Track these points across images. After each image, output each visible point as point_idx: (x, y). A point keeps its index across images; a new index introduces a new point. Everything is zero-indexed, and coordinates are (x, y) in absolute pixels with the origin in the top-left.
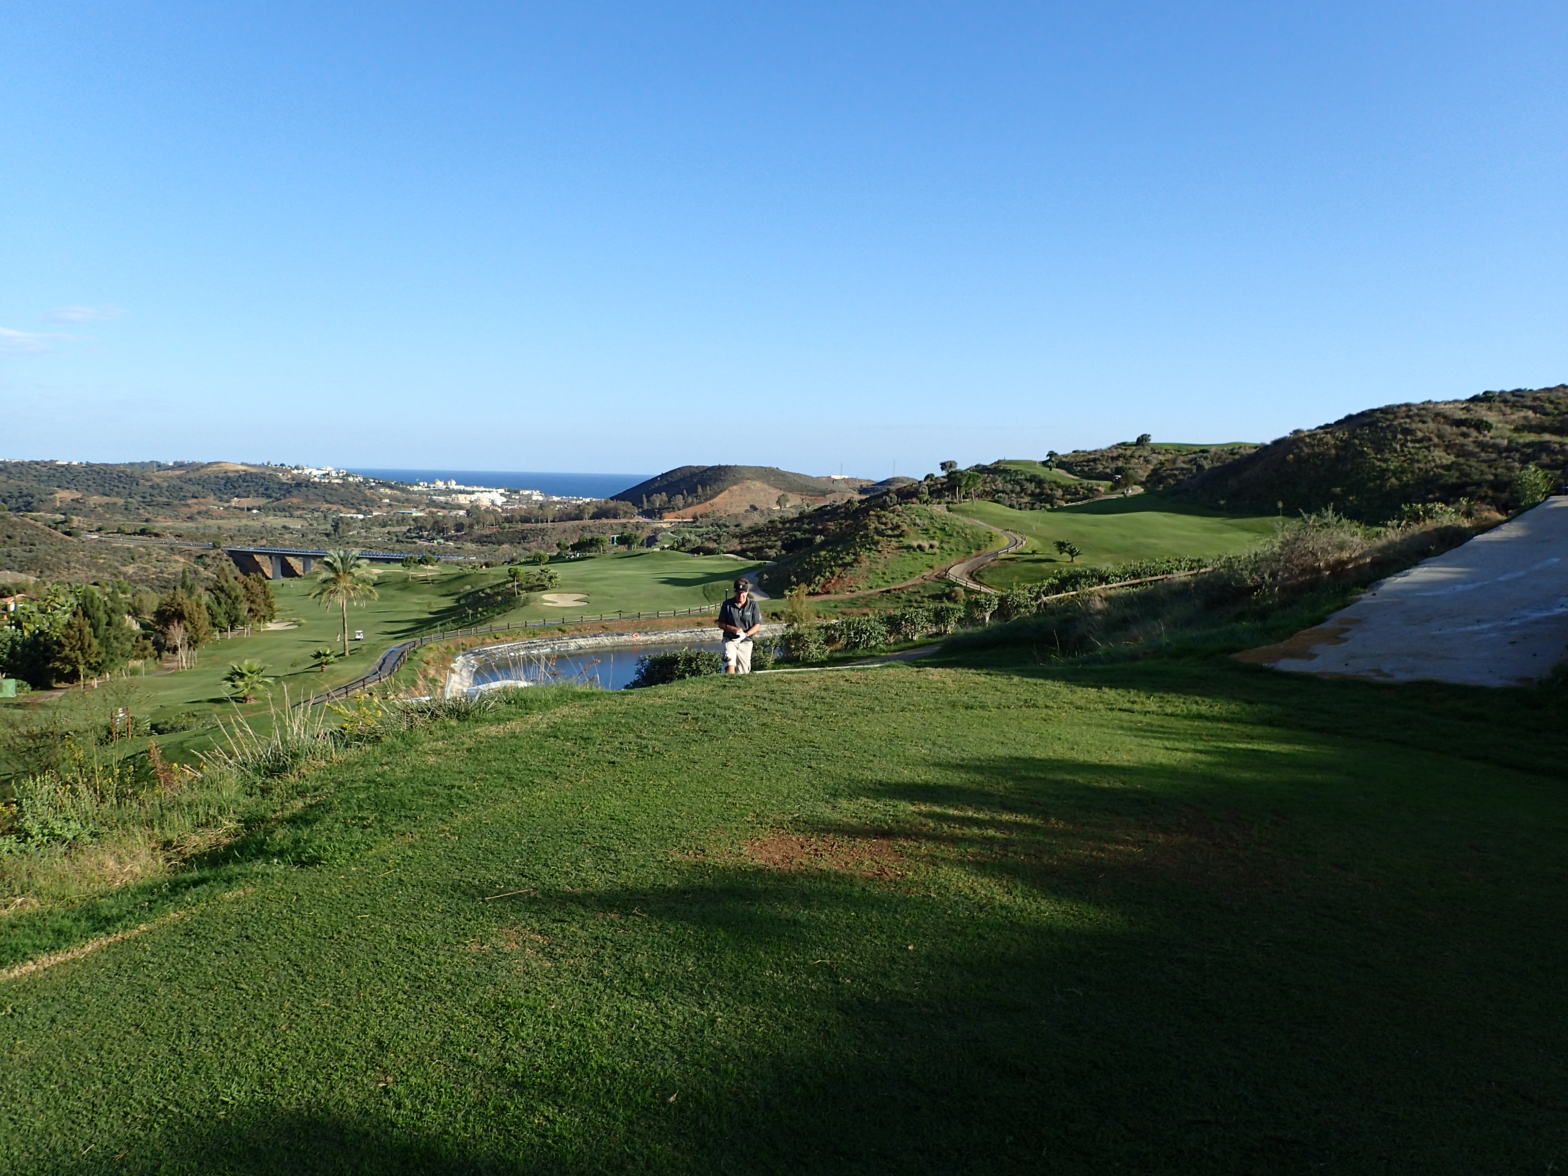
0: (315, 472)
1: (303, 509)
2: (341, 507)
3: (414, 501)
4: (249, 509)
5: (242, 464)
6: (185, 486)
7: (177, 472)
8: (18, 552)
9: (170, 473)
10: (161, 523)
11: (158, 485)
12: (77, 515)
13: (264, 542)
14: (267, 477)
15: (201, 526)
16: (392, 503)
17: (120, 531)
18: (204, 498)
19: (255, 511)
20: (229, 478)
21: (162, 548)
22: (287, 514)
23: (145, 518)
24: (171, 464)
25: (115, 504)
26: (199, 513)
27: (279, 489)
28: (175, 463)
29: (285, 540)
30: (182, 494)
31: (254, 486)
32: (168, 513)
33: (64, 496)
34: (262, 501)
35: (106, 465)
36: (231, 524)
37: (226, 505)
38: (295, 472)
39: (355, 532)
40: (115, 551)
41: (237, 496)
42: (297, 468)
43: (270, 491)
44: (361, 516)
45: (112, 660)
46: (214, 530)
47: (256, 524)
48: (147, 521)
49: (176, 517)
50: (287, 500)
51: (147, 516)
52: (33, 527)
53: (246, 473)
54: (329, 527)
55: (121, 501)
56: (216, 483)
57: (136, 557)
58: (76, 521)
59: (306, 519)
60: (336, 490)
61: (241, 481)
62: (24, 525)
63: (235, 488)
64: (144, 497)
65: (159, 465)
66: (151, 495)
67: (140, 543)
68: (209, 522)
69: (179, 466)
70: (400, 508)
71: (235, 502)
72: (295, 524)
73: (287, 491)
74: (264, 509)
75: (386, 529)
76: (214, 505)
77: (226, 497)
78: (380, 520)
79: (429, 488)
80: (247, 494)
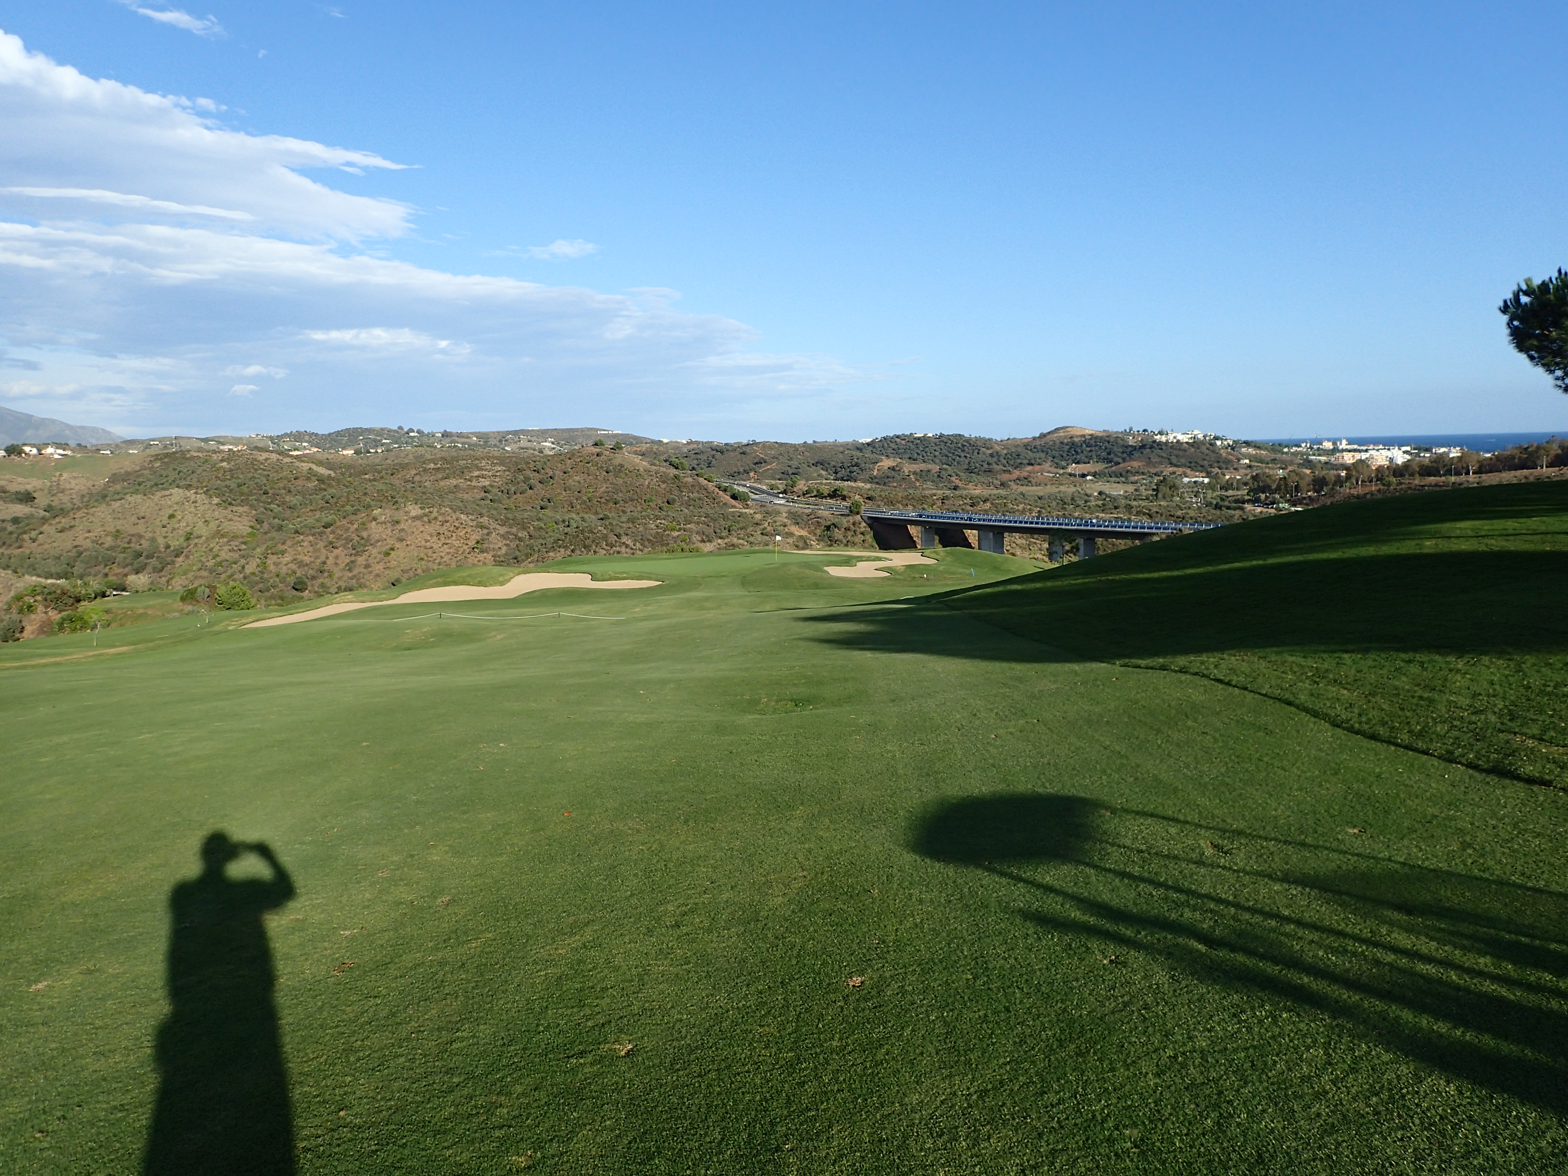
1: (1143, 474)
2: (1188, 471)
3: (1282, 462)
4: (1084, 476)
11: (997, 453)
14: (1112, 440)
16: (1253, 464)
18: (1040, 464)
19: (1089, 478)
20: (1073, 443)
27: (1123, 453)
30: (1019, 461)
31: (1096, 451)
33: (887, 463)
34: (1100, 467)
37: (1062, 471)
38: (1156, 436)
41: (1076, 462)
42: (1162, 433)
43: (1112, 456)
44: (1208, 480)
50: (1127, 464)
55: (935, 468)
56: (1060, 449)
60: (1185, 451)
61: (1084, 446)
63: (1076, 453)
66: (988, 464)
70: (1261, 468)
71: (1073, 468)
72: (1117, 490)
73: (1131, 454)
74: (1099, 475)
75: (1226, 494)
76: (1049, 472)
77: (1064, 463)
78: (1223, 483)
79: (1311, 448)
80: (1087, 460)
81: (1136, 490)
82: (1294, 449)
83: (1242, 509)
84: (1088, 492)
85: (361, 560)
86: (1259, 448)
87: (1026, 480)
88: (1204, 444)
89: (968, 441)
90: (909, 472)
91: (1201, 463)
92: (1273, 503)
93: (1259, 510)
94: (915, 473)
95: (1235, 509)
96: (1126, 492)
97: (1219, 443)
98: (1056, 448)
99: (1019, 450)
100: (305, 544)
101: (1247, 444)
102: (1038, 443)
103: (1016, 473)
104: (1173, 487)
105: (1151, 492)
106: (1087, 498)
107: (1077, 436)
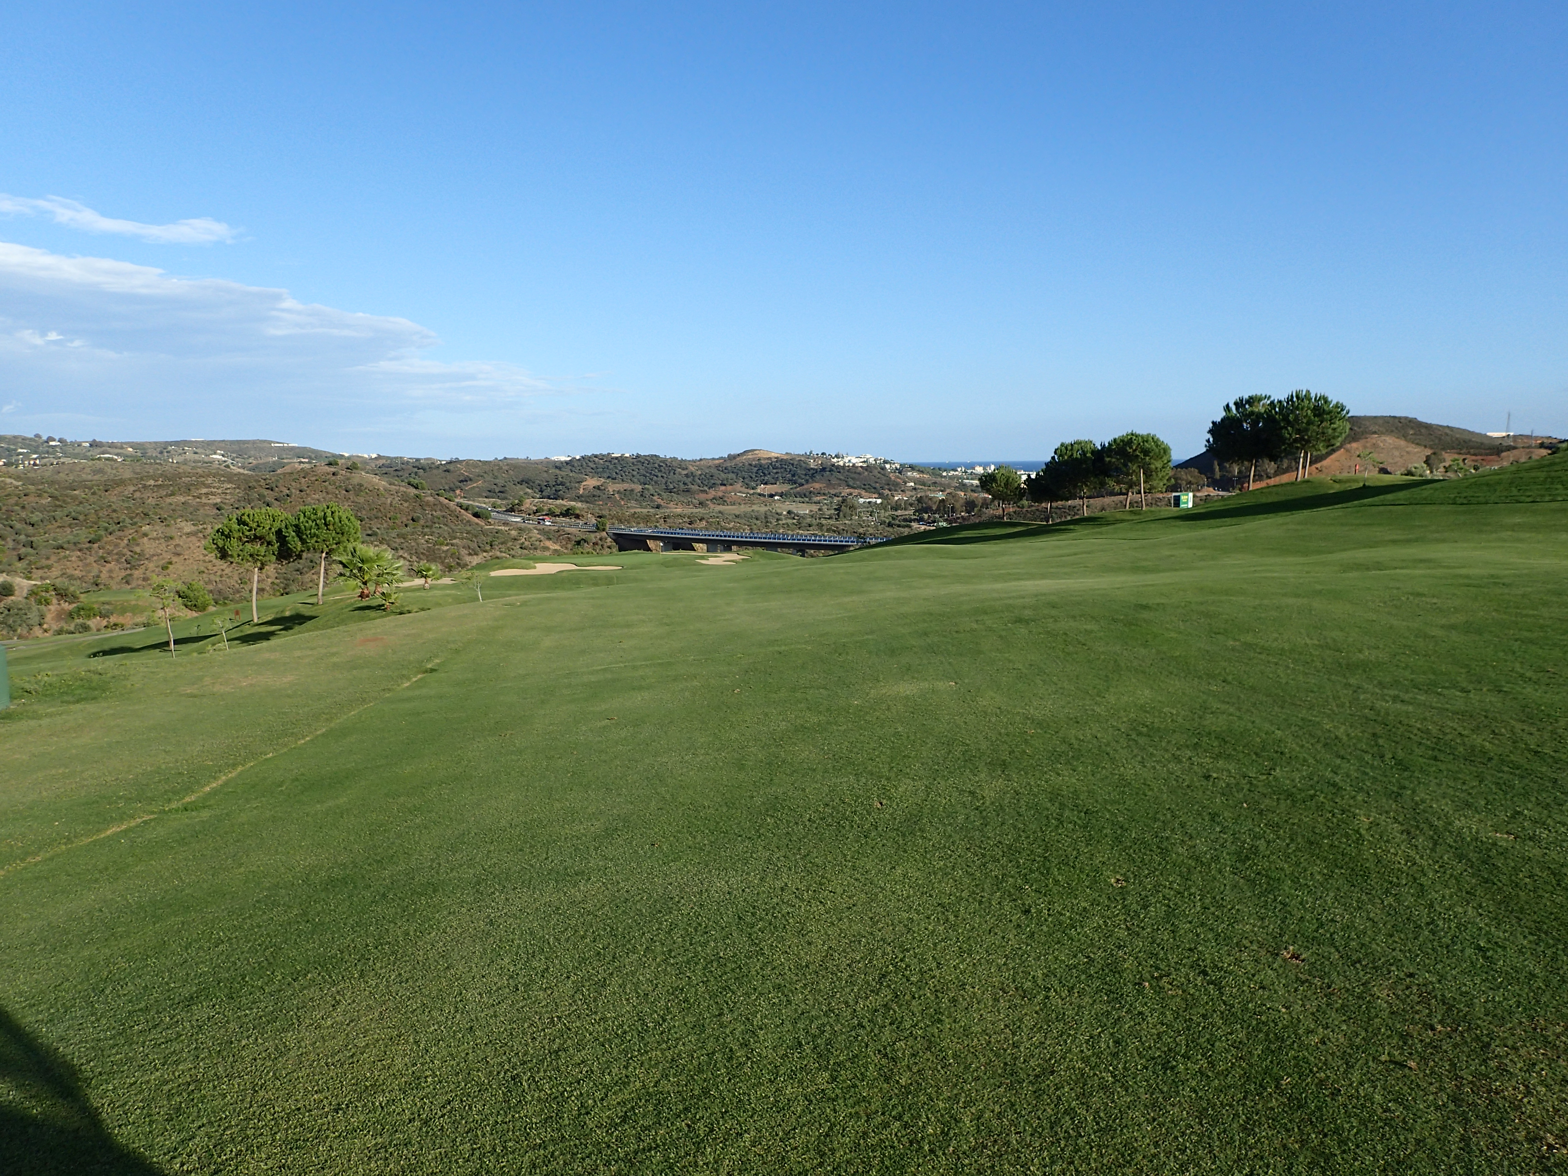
0: (854, 460)
1: (824, 494)
2: (863, 493)
3: (941, 484)
4: (772, 496)
11: (692, 473)
14: (796, 463)
16: (917, 486)
18: (732, 485)
19: (776, 498)
20: (760, 465)
30: (713, 482)
31: (782, 473)
33: (591, 482)
34: (786, 488)
37: (752, 492)
38: (835, 460)
39: (858, 516)
41: (764, 483)
42: (837, 456)
43: (797, 477)
44: (880, 501)
48: (658, 507)
50: (810, 485)
56: (749, 471)
60: (859, 474)
61: (771, 468)
63: (764, 475)
66: (685, 484)
68: (718, 508)
70: (925, 491)
71: (761, 488)
72: (804, 509)
73: (813, 476)
74: (786, 495)
75: (896, 513)
76: (740, 492)
77: (753, 484)
78: (893, 504)
79: (966, 472)
80: (773, 481)
81: (820, 510)
82: (952, 473)
83: (910, 527)
84: (779, 511)
85: (137, 573)
86: (922, 472)
87: (722, 500)
88: (876, 468)
89: (664, 461)
90: (614, 491)
91: (874, 485)
92: (934, 522)
93: (923, 527)
94: (619, 492)
95: (904, 527)
96: (811, 511)
97: (888, 466)
98: (746, 469)
99: (712, 470)
100: (73, 559)
101: (912, 468)
102: (728, 464)
103: (712, 493)
104: (852, 507)
105: (833, 512)
106: (777, 516)
107: (765, 459)
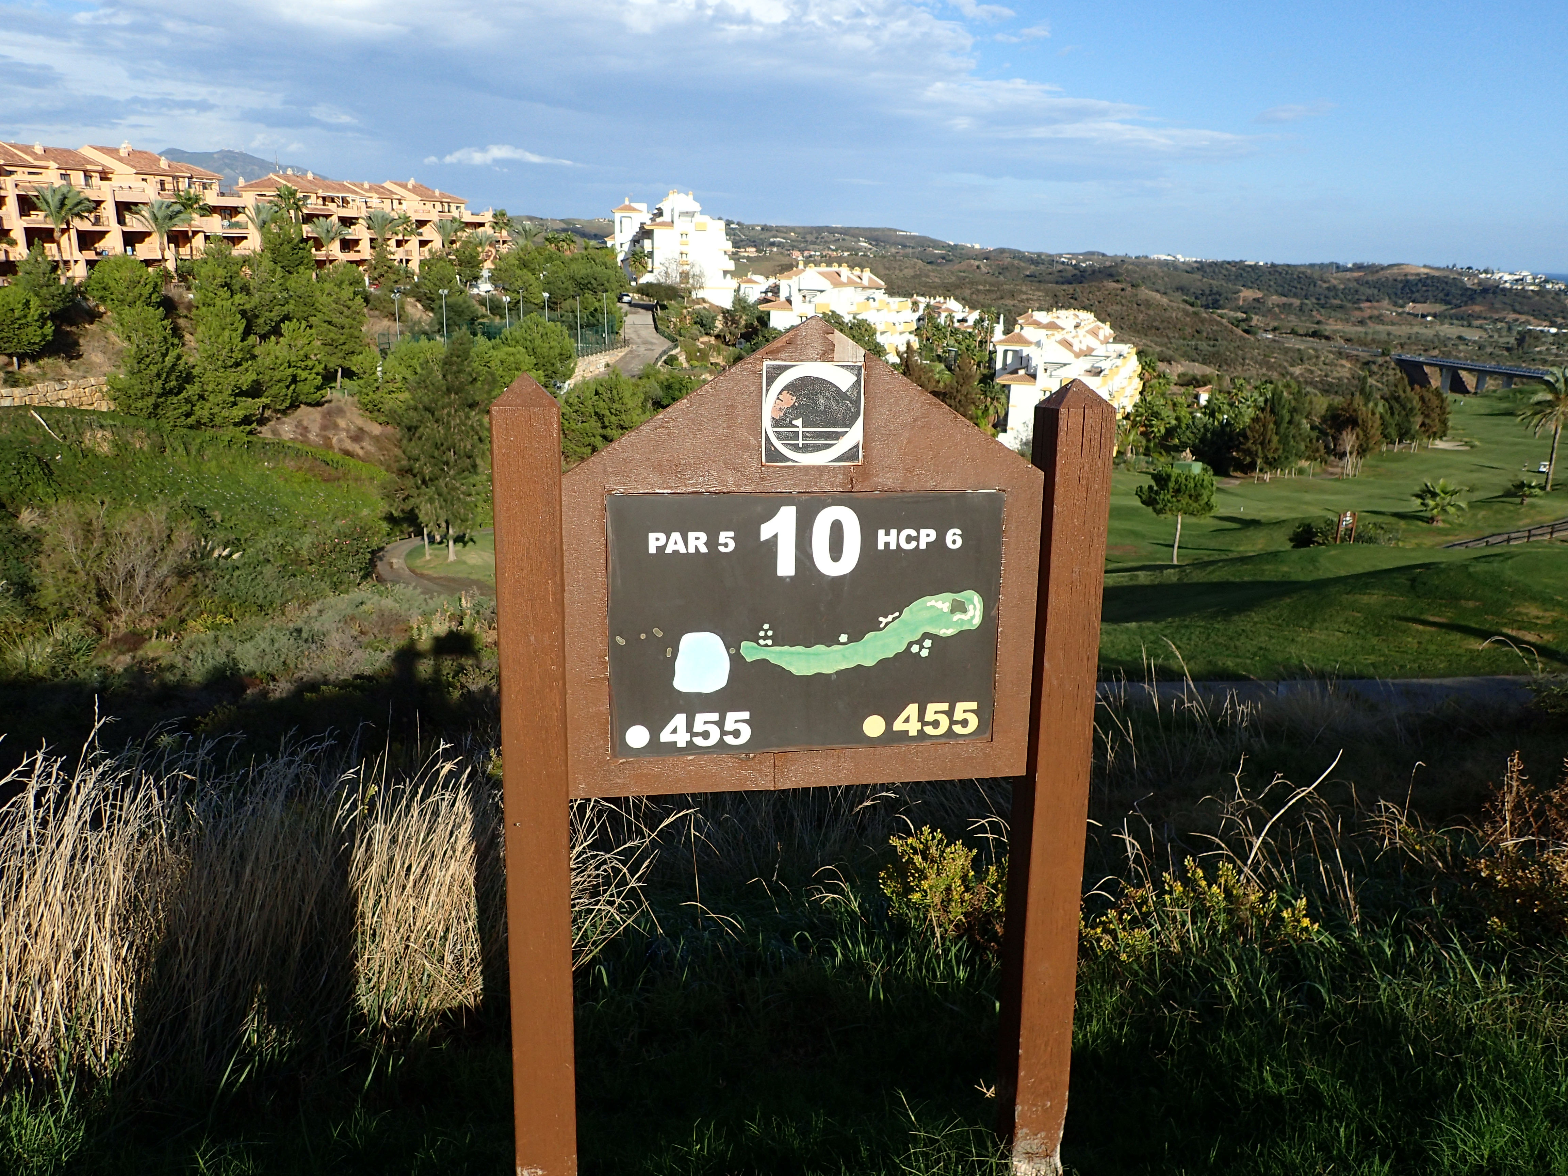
0: (1507, 277)
1: (1485, 318)
2: (1531, 318)
4: (1424, 316)
5: (1425, 266)
6: (1362, 289)
7: (1356, 274)
8: (1203, 346)
9: (1348, 275)
10: (1332, 326)
11: (1334, 287)
12: (1256, 314)
13: (1436, 352)
14: (1445, 279)
15: (1370, 331)
17: (1293, 332)
18: (1378, 301)
19: (1429, 318)
20: (1407, 281)
21: (1331, 352)
22: (1465, 323)
23: (1316, 320)
24: (1350, 265)
25: (1291, 305)
26: (1370, 318)
27: (1462, 295)
28: (1354, 265)
29: (1460, 352)
30: (1357, 297)
31: (1433, 291)
32: (1339, 315)
33: (1248, 294)
34: (1439, 308)
35: (1288, 266)
36: (1403, 330)
37: (1400, 310)
38: (1483, 276)
39: (1544, 348)
40: (1286, 351)
41: (1413, 302)
42: (1486, 272)
43: (1450, 297)
44: (1554, 330)
45: (1287, 458)
46: (1384, 337)
47: (1429, 333)
48: (1318, 323)
49: (1347, 321)
50: (1467, 307)
51: (1319, 317)
52: (1219, 324)
53: (1428, 276)
54: (1512, 340)
55: (1297, 302)
56: (1395, 287)
57: (1305, 358)
58: (1256, 320)
59: (1486, 330)
60: (1529, 298)
61: (1420, 285)
62: (1212, 321)
63: (1412, 292)
64: (1318, 299)
65: (1338, 267)
66: (1326, 297)
67: (1310, 345)
68: (1380, 328)
69: (1358, 267)
71: (1410, 307)
73: (1470, 297)
74: (1440, 316)
76: (1388, 310)
77: (1401, 302)
80: (1424, 300)
88: (1550, 293)
91: (1546, 311)
94: (1278, 306)
98: (1391, 284)
99: (1354, 284)
107: (1412, 274)
